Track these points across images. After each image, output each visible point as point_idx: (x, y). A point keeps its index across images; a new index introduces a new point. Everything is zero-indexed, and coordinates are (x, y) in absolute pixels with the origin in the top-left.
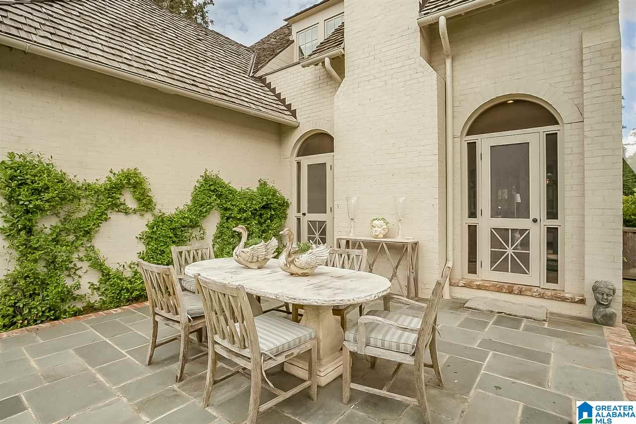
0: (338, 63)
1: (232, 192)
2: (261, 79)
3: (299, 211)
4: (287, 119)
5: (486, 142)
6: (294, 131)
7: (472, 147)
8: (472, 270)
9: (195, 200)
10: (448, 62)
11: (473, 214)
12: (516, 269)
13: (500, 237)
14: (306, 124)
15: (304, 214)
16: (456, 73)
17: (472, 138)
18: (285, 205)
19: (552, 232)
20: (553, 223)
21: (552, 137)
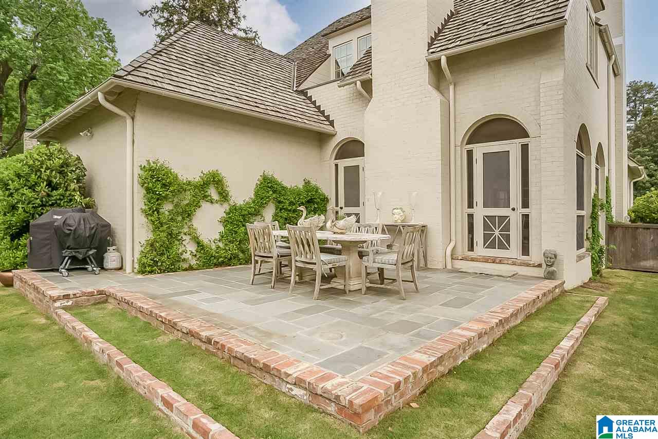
0: (367, 85)
1: (284, 188)
2: (303, 93)
3: (337, 205)
4: (328, 129)
5: (480, 150)
6: (332, 138)
7: (470, 153)
8: (471, 248)
9: (256, 194)
10: (451, 87)
11: (471, 205)
12: (502, 247)
13: (489, 222)
14: (342, 133)
15: (341, 208)
16: (457, 93)
17: (470, 147)
18: (325, 200)
19: (526, 218)
20: (525, 211)
21: (525, 149)
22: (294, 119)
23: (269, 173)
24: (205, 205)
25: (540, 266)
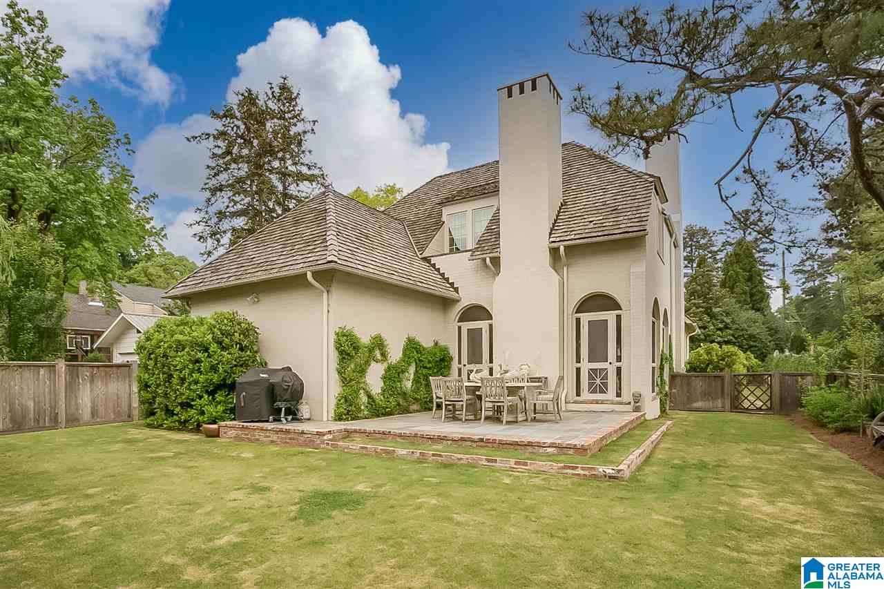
0: (496, 261)
1: (424, 349)
2: (426, 260)
3: (460, 363)
4: (453, 295)
5: (586, 318)
6: (456, 304)
7: (578, 320)
8: (578, 394)
9: (404, 354)
10: (565, 269)
11: (578, 361)
12: (602, 391)
13: (593, 373)
14: (467, 298)
15: (465, 365)
16: (569, 273)
17: (579, 315)
18: (451, 359)
19: (619, 370)
20: (619, 364)
21: (619, 317)
22: (433, 288)
23: (412, 335)
24: (373, 364)
25: (629, 403)
